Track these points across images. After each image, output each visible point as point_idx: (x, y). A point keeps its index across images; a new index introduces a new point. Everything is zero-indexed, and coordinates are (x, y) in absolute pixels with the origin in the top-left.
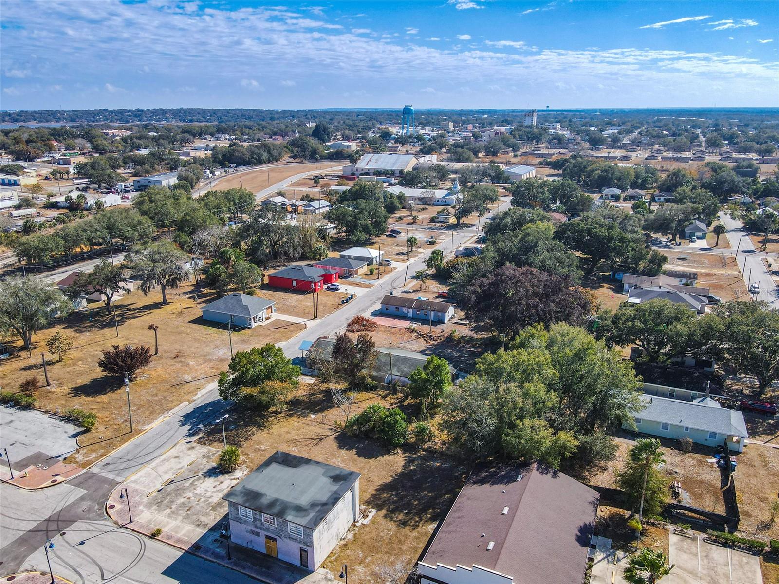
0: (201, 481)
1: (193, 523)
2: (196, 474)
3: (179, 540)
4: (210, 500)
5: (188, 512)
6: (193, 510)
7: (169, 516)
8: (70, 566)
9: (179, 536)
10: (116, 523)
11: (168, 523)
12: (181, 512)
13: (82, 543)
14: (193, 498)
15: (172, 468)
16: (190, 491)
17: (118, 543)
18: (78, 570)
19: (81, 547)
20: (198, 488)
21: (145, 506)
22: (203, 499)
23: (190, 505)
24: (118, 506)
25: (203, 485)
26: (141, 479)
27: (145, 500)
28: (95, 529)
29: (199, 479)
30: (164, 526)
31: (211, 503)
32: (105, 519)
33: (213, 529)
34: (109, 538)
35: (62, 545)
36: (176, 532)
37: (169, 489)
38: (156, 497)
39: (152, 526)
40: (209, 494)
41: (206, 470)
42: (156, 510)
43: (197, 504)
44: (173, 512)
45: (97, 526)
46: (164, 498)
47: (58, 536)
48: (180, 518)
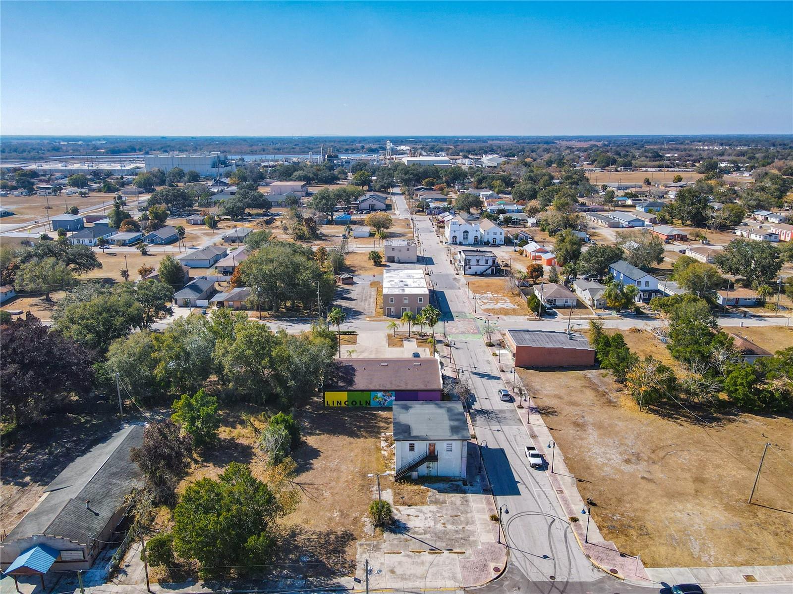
0: (416, 529)
1: (468, 505)
2: (409, 538)
3: (489, 503)
4: (435, 510)
5: (459, 514)
6: (455, 513)
7: (473, 522)
8: (567, 547)
9: (485, 506)
10: (508, 554)
11: (480, 519)
12: (462, 519)
13: (545, 557)
14: (442, 521)
15: (413, 563)
16: (435, 528)
17: (523, 535)
18: (564, 539)
19: (549, 554)
20: (428, 526)
21: (476, 546)
22: (438, 515)
23: (451, 518)
24: (492, 565)
25: (422, 525)
26: (446, 575)
27: (469, 552)
28: (527, 561)
29: (415, 533)
30: (484, 520)
31: (438, 508)
32: (512, 564)
33: (465, 492)
34: (524, 546)
35: (560, 568)
36: (484, 509)
37: (444, 544)
38: (459, 547)
39: (490, 527)
40: (430, 515)
41: (399, 535)
42: (474, 536)
43: (447, 514)
44: (467, 524)
45: (523, 564)
46: (456, 540)
47: (558, 579)
48: (469, 515)
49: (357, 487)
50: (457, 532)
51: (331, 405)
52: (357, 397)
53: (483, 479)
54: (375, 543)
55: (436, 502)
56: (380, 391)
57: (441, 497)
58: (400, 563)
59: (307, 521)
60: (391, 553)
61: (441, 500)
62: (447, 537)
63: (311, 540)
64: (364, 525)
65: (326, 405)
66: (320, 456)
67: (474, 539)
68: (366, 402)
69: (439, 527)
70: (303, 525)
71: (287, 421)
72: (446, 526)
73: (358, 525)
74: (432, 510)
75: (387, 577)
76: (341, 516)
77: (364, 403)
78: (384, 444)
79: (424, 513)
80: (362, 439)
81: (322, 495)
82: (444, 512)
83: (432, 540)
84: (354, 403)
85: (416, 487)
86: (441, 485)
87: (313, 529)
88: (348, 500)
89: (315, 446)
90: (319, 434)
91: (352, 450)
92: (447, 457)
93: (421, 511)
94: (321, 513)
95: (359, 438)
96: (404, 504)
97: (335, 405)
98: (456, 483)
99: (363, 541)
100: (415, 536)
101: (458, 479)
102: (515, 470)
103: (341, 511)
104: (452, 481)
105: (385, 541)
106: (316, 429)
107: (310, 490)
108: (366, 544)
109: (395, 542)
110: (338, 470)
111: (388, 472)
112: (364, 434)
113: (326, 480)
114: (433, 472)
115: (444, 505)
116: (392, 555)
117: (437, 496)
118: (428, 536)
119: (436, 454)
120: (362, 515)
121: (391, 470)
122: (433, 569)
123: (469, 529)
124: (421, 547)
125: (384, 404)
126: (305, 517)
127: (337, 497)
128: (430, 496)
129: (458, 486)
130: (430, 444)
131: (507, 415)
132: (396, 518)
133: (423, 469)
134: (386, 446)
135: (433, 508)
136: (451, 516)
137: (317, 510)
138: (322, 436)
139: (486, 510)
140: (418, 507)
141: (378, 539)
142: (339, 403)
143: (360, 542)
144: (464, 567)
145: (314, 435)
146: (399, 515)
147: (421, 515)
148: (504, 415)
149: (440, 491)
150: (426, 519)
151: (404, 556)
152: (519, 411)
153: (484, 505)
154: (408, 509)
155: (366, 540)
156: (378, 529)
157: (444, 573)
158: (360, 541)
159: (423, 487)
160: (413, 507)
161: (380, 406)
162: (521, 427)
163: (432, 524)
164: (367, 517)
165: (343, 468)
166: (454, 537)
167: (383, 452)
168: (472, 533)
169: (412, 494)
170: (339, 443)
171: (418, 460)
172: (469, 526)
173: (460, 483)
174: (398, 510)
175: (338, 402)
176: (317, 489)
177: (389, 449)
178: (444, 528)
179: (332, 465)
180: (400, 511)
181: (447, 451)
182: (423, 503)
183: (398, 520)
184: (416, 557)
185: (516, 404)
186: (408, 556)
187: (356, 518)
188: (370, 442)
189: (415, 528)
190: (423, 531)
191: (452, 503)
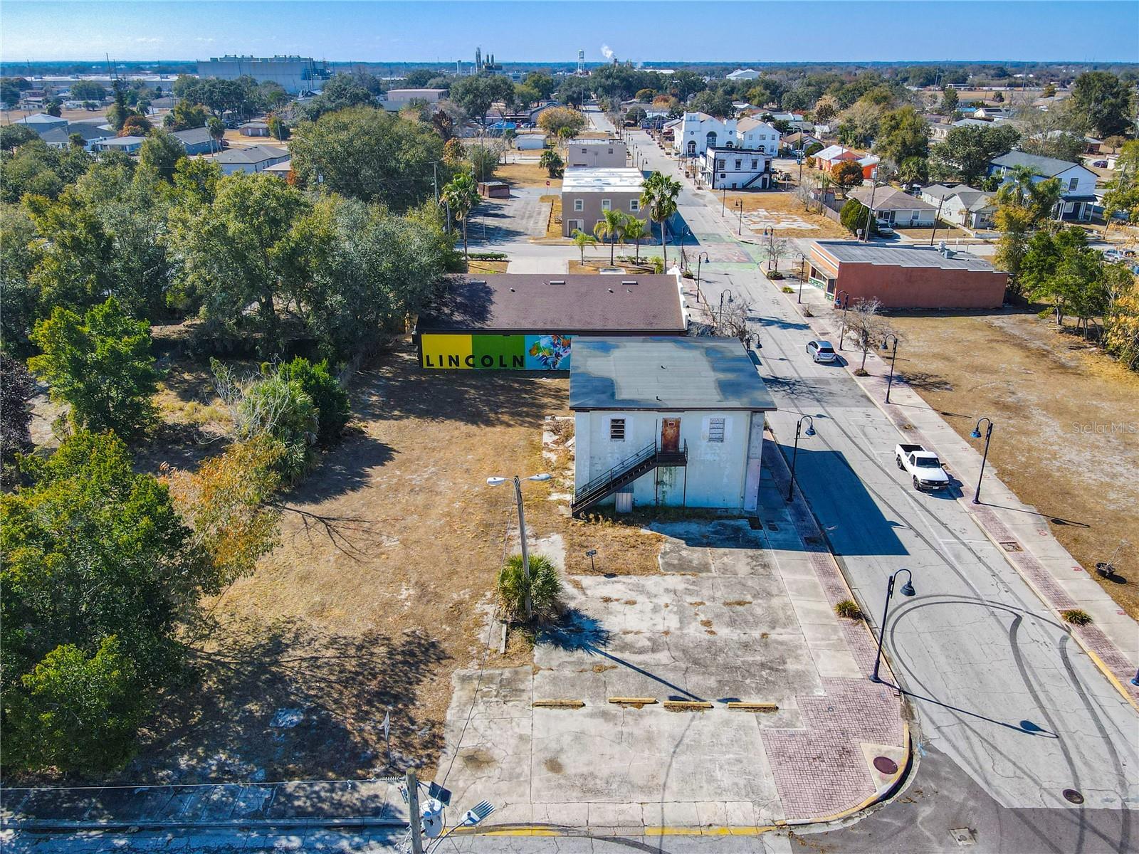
0: (629, 638)
1: (769, 576)
2: (609, 662)
3: (826, 572)
4: (681, 587)
5: (749, 598)
6: (735, 597)
7: (789, 621)
8: (1083, 696)
9: (817, 579)
10: (908, 714)
11: (807, 613)
12: (759, 611)
13: (1028, 727)
14: (702, 617)
15: (620, 737)
16: (682, 636)
17: (942, 659)
18: (1065, 672)
19: (1037, 719)
20: (661, 628)
21: (808, 688)
22: (689, 599)
23: (725, 609)
24: (868, 750)
25: (644, 626)
26: (726, 781)
27: (789, 705)
28: (975, 739)
29: (624, 647)
30: (820, 614)
31: (688, 582)
32: (928, 747)
33: (757, 544)
34: (953, 688)
35: (1086, 763)
36: (815, 586)
37: (712, 682)
38: (759, 690)
39: (841, 634)
40: (666, 599)
41: (580, 654)
42: (797, 657)
43: (713, 599)
44: (773, 624)
45: (962, 745)
46: (748, 670)
47: (1093, 802)
48: (775, 602)
49: (472, 527)
50: (746, 646)
51: (437, 366)
52: (495, 346)
53: (800, 514)
54: (507, 674)
55: (682, 567)
56: (546, 332)
57: (696, 555)
58: (578, 737)
59: (320, 611)
60: (551, 706)
61: (695, 562)
62: (720, 660)
63: (320, 662)
64: (478, 624)
65: (425, 366)
66: (391, 459)
67: (799, 667)
68: (515, 358)
69: (695, 632)
70: (308, 620)
71: (312, 377)
72: (714, 628)
73: (463, 623)
74: (671, 587)
75: (536, 783)
76: (419, 598)
77: (508, 361)
78: (548, 438)
79: (650, 595)
80: (498, 429)
81: (379, 545)
82: (706, 592)
83: (675, 669)
84: (487, 361)
85: (628, 531)
86: (694, 528)
87: (332, 630)
88: (444, 557)
89: (383, 440)
90: (399, 418)
91: (470, 449)
92: (709, 457)
93: (641, 590)
94: (366, 590)
95: (493, 425)
96: (594, 570)
97: (446, 365)
98: (732, 522)
99: (472, 668)
100: (626, 656)
101: (735, 513)
102: (878, 496)
103: (422, 586)
104: (720, 518)
105: (536, 670)
106: (393, 408)
107: (348, 533)
108: (480, 678)
109: (567, 672)
110: (432, 491)
111: (555, 497)
112: (505, 418)
113: (396, 511)
114: (672, 495)
115: (704, 574)
116: (555, 711)
117: (684, 553)
118: (663, 657)
119: (681, 445)
120: (476, 596)
121: (564, 491)
122: (683, 758)
123: (780, 638)
124: (642, 688)
125: (554, 363)
126: (317, 599)
127: (415, 552)
128: (665, 553)
129: (737, 530)
130: (665, 422)
131: (835, 388)
132: (572, 605)
133: (645, 487)
134: (556, 442)
135: (675, 581)
136: (726, 604)
137: (356, 582)
138: (405, 421)
139: (822, 589)
140: (633, 579)
141: (517, 663)
142: (454, 360)
143: (463, 672)
144: (780, 755)
145: (385, 419)
146: (581, 598)
147: (640, 599)
148: (827, 388)
149: (692, 541)
150: (656, 610)
151: (592, 715)
152: (860, 381)
153: (814, 578)
154: (605, 583)
155: (481, 666)
156: (518, 635)
157: (718, 774)
158: (464, 667)
159: (644, 532)
160: (620, 578)
161: (544, 368)
162: (871, 410)
163: (673, 623)
164: (491, 602)
165: (444, 485)
166: (739, 662)
167: (546, 454)
168: (792, 650)
169: (616, 546)
170: (442, 435)
171: (631, 461)
172: (778, 630)
173: (743, 523)
174: (577, 585)
175: (450, 357)
176: (368, 531)
177: (561, 447)
178: (708, 636)
179: (417, 480)
180: (582, 589)
181: (711, 439)
182: (645, 570)
183: (576, 611)
184: (629, 719)
185: (849, 370)
186: (605, 715)
187: (461, 603)
188: (517, 434)
189: (626, 633)
190: (648, 644)
191: (724, 570)
